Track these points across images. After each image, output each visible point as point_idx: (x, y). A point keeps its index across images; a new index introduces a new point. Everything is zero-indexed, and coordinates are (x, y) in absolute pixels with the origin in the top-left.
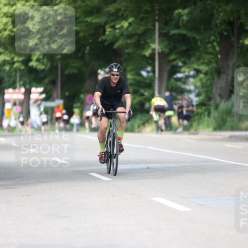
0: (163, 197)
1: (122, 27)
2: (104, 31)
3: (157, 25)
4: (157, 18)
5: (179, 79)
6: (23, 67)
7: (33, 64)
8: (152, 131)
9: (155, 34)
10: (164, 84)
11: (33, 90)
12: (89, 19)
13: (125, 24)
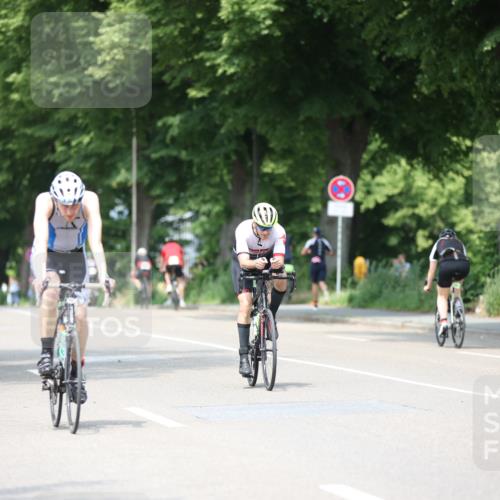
0: (142, 406)
1: (80, 143)
2: (53, 150)
3: (134, 142)
4: (134, 130)
5: (170, 224)
9: (131, 154)
10: (146, 231)
12: (29, 131)
13: (86, 139)
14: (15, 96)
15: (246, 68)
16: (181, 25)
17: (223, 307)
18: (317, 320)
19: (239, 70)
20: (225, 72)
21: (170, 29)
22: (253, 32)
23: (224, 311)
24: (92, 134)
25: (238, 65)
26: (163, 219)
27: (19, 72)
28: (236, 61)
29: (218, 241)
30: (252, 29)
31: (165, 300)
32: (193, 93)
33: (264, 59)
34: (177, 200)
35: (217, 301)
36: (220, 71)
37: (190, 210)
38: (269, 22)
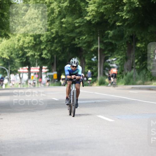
0: (102, 115)
1: (83, 38)
2: (75, 40)
3: (99, 38)
4: (99, 35)
5: (109, 62)
6: (39, 58)
7: (43, 56)
8: (97, 85)
9: (98, 41)
10: (102, 64)
11: (44, 67)
13: (84, 38)
14: (64, 25)
15: (131, 17)
16: (112, 4)
17: (125, 86)
18: (153, 90)
19: (129, 17)
20: (125, 18)
21: (109, 5)
22: (134, 6)
23: (125, 87)
24: (86, 36)
25: (129, 16)
26: (107, 61)
27: (65, 18)
28: (128, 15)
29: (123, 67)
30: (133, 5)
31: (108, 84)
32: (118, 24)
33: (136, 14)
34: (111, 55)
35: (123, 84)
36: (124, 17)
37: (115, 58)
38: (138, 3)
